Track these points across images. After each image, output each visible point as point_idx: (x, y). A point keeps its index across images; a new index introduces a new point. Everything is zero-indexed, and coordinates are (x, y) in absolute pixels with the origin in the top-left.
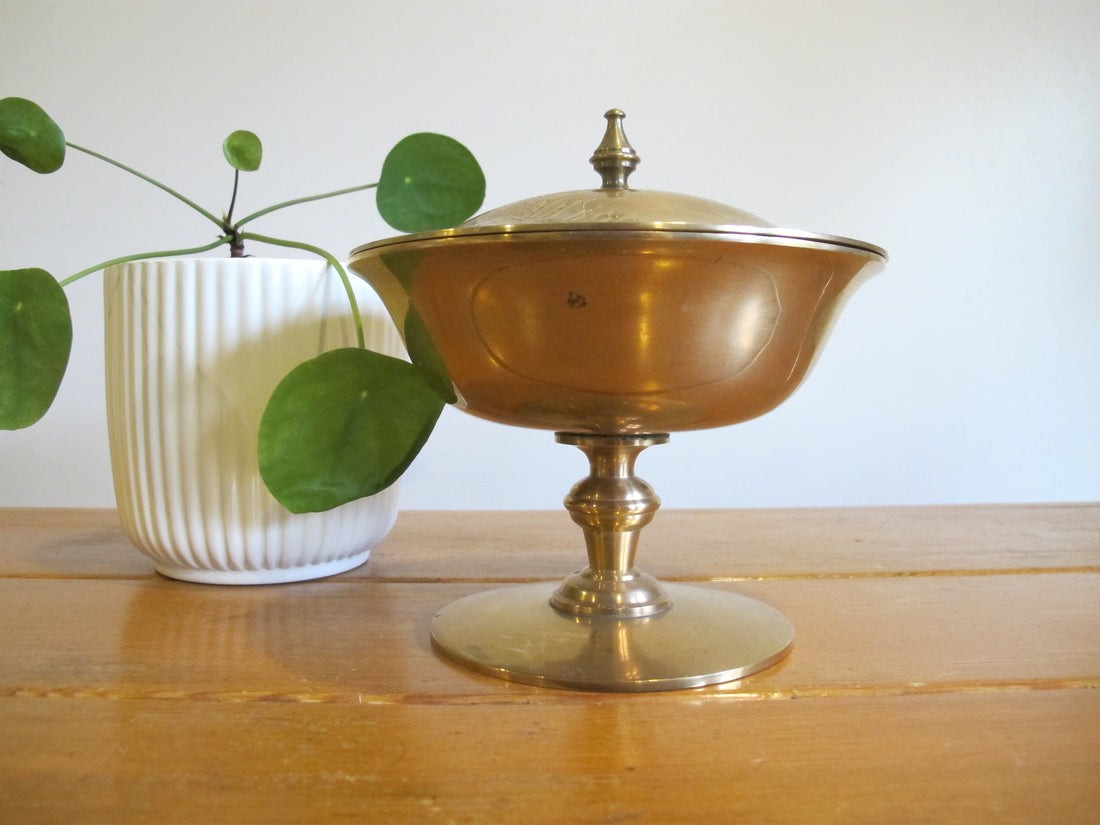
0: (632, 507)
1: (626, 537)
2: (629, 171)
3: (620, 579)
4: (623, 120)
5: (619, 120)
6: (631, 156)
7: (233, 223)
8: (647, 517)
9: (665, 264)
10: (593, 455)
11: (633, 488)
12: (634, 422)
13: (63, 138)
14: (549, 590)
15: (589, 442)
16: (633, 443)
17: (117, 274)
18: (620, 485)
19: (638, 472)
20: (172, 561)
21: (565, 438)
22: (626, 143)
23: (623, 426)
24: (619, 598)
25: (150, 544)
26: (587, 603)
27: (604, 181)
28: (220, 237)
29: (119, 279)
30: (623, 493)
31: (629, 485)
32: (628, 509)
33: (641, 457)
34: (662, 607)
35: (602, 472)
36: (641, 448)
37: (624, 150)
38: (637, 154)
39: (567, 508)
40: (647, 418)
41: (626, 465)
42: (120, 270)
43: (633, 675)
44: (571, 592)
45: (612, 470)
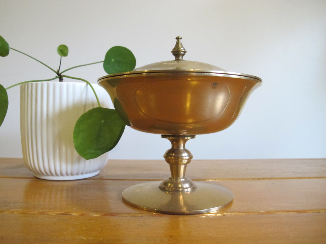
0: (184, 158)
1: (182, 168)
2: (183, 55)
3: (180, 180)
4: (182, 40)
5: (180, 40)
6: (184, 50)
7: (60, 72)
8: (189, 160)
9: (194, 83)
10: (172, 142)
11: (185, 152)
12: (185, 132)
13: (9, 46)
14: (159, 183)
15: (171, 138)
16: (185, 138)
17: (24, 87)
18: (181, 151)
19: (186, 147)
20: (39, 173)
21: (164, 136)
22: (182, 47)
23: (181, 133)
24: (180, 186)
25: (32, 168)
26: (170, 187)
27: (176, 58)
28: (56, 76)
29: (24, 88)
30: (181, 153)
31: (183, 151)
32: (183, 158)
33: (187, 143)
34: (193, 188)
35: (175, 147)
36: (187, 140)
37: (182, 49)
38: (186, 50)
39: (165, 158)
40: (189, 131)
41: (182, 145)
42: (25, 85)
43: (185, 210)
44: (166, 184)
45: (178, 147)
